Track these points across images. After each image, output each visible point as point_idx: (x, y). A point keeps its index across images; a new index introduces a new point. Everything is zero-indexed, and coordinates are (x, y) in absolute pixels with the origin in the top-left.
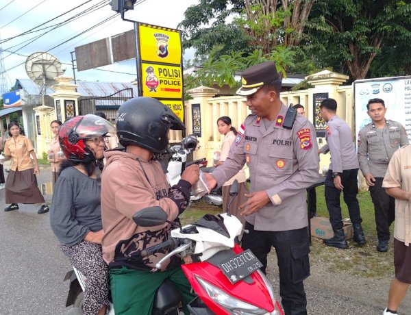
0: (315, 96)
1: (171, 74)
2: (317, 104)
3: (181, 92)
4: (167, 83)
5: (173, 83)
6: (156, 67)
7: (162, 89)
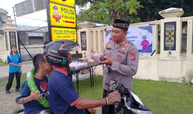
0: (166, 24)
1: (69, 12)
2: (167, 29)
3: (75, 24)
4: (67, 17)
5: (70, 18)
6: (59, 7)
7: (64, 21)
